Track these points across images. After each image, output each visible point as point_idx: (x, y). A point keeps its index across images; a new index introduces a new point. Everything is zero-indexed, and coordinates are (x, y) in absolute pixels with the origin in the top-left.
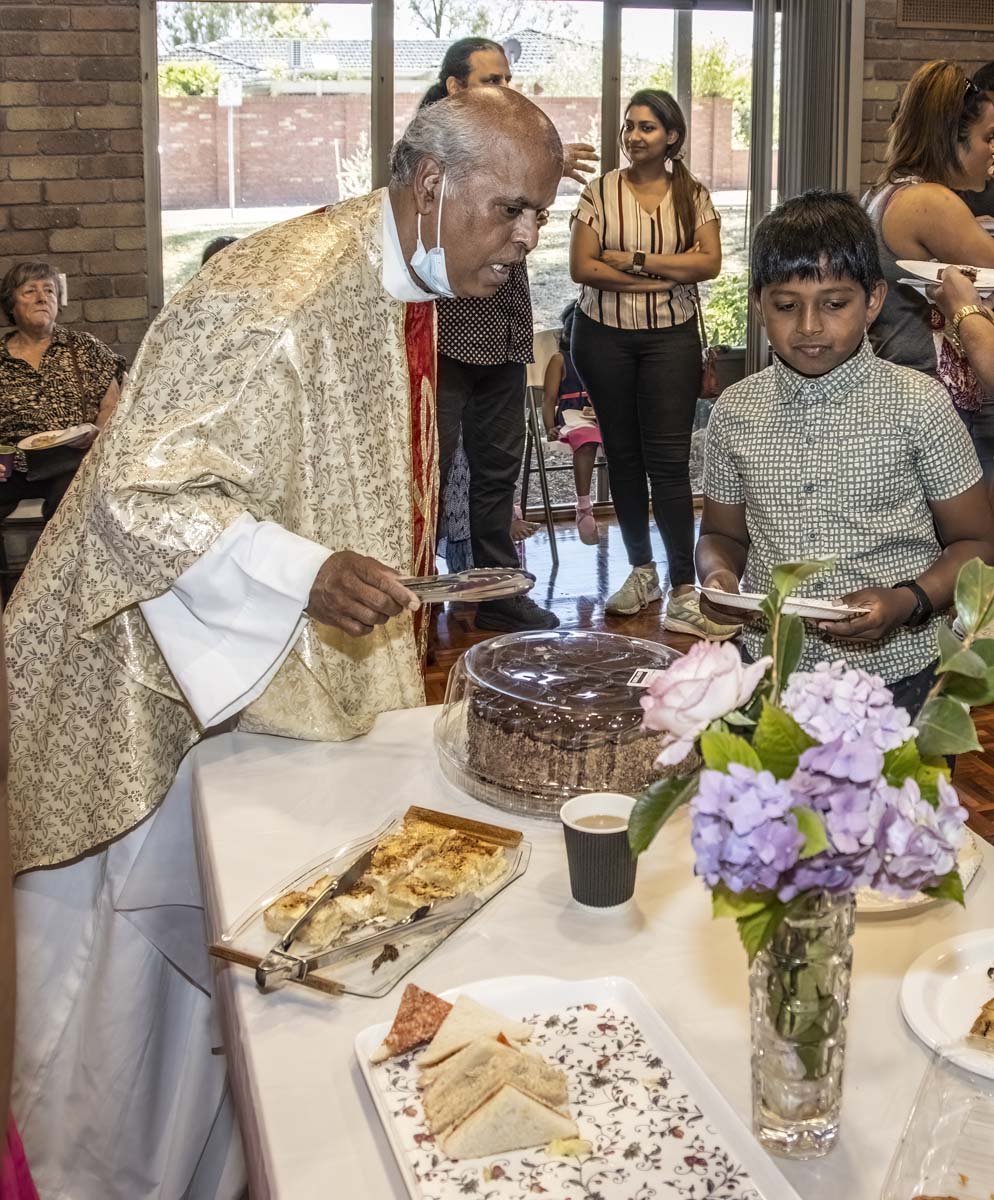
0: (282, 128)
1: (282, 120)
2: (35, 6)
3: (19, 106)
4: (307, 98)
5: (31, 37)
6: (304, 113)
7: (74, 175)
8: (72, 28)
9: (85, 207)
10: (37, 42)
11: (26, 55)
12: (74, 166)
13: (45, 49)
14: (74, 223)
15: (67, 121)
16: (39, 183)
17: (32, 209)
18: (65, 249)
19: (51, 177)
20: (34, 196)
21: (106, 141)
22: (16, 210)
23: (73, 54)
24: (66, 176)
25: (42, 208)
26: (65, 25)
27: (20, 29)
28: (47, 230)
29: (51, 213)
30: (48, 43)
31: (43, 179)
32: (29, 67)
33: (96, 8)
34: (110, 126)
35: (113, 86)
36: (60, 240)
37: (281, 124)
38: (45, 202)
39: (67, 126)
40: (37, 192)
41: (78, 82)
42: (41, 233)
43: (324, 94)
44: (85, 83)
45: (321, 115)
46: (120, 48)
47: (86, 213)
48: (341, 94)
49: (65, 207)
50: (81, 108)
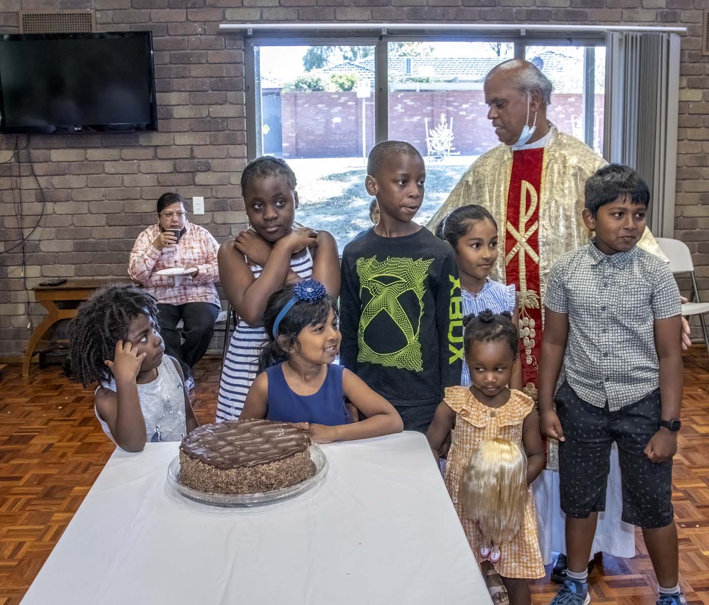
0: (396, 111)
1: (396, 106)
2: (189, 51)
3: (179, 105)
4: (411, 93)
5: (186, 68)
6: (409, 102)
7: (208, 143)
8: (207, 62)
9: (214, 160)
10: (190, 70)
11: (184, 77)
12: (208, 138)
13: (194, 74)
14: (208, 169)
15: (205, 113)
16: (189, 147)
17: (186, 161)
18: (204, 184)
19: (196, 143)
20: (186, 153)
21: (225, 124)
22: (178, 161)
23: (208, 77)
24: (204, 143)
25: (191, 161)
26: (204, 61)
27: (180, 63)
28: (194, 172)
29: (197, 163)
30: (195, 71)
31: (192, 145)
32: (184, 84)
33: (221, 51)
34: (227, 116)
35: (229, 94)
36: (201, 178)
37: (395, 108)
38: (193, 157)
39: (204, 116)
40: (189, 151)
41: (211, 92)
42: (191, 174)
43: (421, 91)
44: (214, 92)
45: (419, 103)
46: (232, 73)
47: (214, 163)
48: (431, 91)
49: (203, 160)
50: (212, 106)
